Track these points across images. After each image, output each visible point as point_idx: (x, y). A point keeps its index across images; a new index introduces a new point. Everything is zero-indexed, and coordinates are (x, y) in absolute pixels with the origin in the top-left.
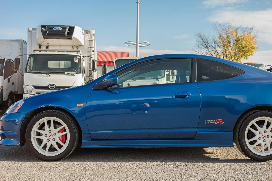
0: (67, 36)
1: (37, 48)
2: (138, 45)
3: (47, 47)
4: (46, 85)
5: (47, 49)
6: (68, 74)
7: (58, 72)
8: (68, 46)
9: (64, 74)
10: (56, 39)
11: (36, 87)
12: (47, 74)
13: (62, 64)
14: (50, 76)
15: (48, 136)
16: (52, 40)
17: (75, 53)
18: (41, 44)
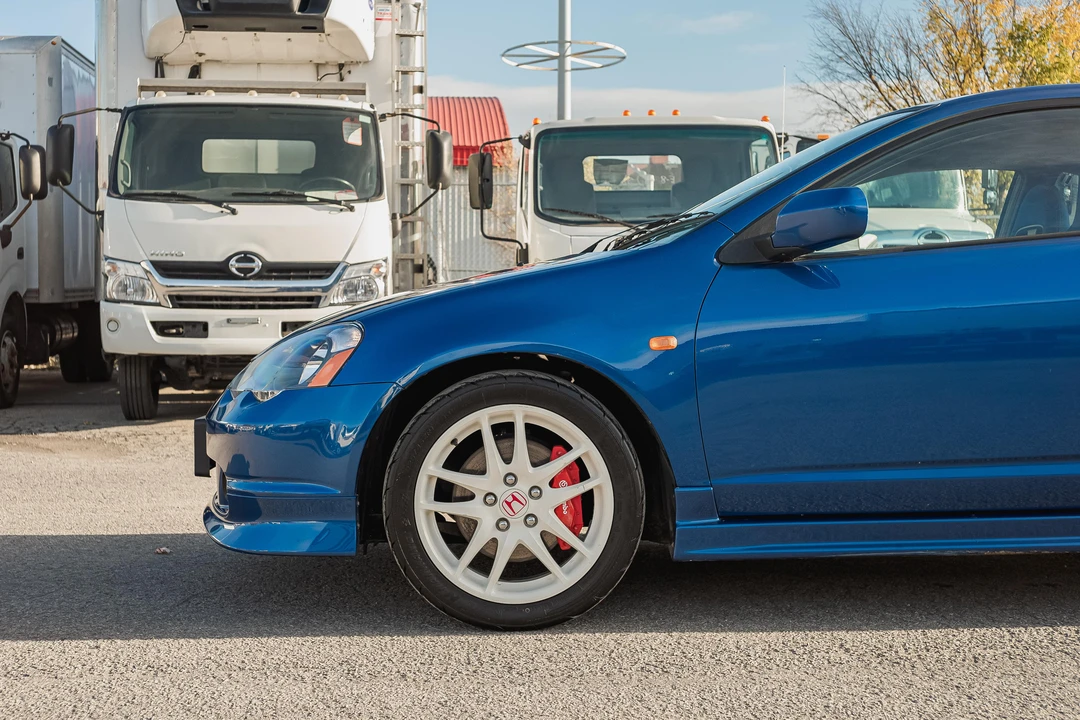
0: (300, 13)
1: (147, 75)
3: (195, 72)
4: (218, 256)
5: (195, 82)
6: (322, 201)
7: (274, 195)
8: (297, 64)
9: (300, 200)
10: (248, 30)
11: (167, 269)
12: (218, 203)
13: (268, 155)
14: (234, 212)
15: (501, 500)
16: (224, 38)
17: (342, 99)
18: (165, 55)
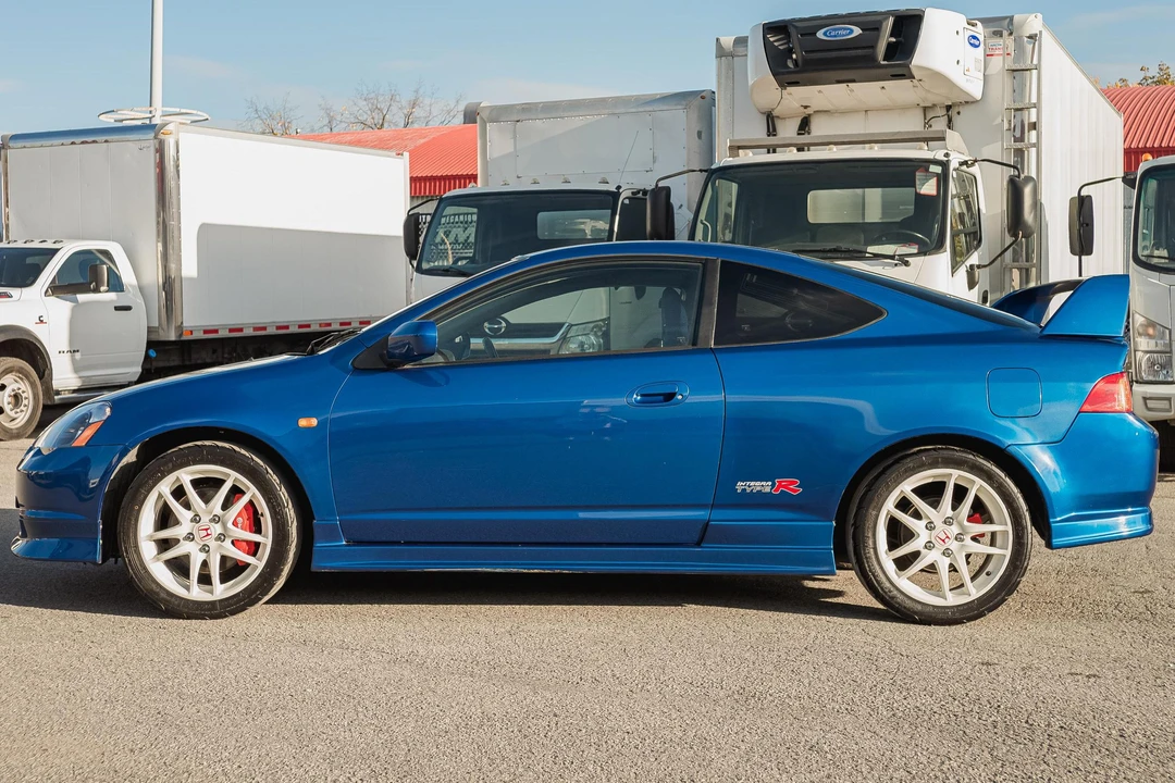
0: (886, 62)
3: (804, 125)
6: (878, 256)
8: (903, 109)
9: (860, 255)
10: (839, 82)
13: (873, 203)
17: (921, 149)
18: (773, 110)
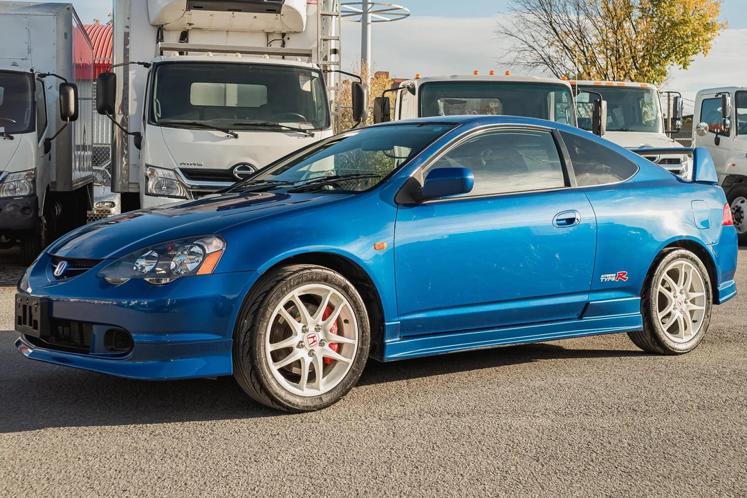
0: (266, 1)
2: (370, 16)
4: (226, 166)
6: (293, 130)
7: (261, 125)
8: (253, 32)
9: (277, 129)
10: (229, 10)
11: (191, 174)
12: (226, 131)
13: (232, 94)
14: (236, 136)
16: (211, 15)
17: (296, 60)
18: (166, 24)
